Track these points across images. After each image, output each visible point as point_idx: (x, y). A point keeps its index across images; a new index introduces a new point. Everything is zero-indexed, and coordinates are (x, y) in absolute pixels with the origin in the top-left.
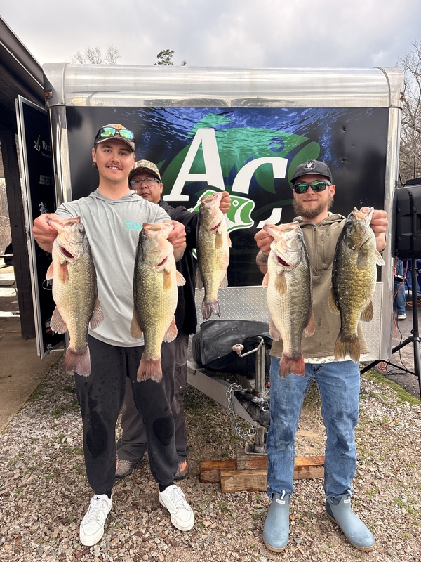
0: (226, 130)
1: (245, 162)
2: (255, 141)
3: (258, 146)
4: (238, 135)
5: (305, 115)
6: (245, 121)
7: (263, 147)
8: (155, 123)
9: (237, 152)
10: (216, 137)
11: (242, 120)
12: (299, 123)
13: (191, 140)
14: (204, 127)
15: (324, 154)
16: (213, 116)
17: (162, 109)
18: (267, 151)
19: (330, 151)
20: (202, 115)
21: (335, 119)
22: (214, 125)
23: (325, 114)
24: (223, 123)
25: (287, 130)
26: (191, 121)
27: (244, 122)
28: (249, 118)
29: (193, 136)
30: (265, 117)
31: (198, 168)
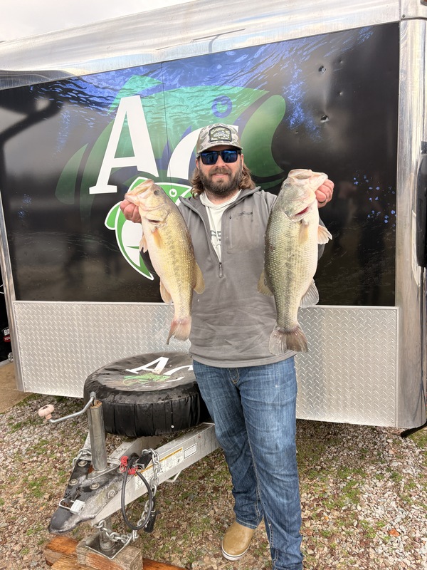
0: (153, 95)
1: (181, 135)
2: (192, 105)
3: (196, 111)
4: (170, 100)
5: (260, 57)
6: (177, 79)
7: (203, 113)
8: (73, 98)
9: (170, 124)
10: (143, 106)
11: (174, 79)
12: (253, 71)
13: (114, 114)
14: (128, 95)
15: (292, 112)
16: (138, 78)
17: (79, 78)
18: (209, 117)
19: (302, 107)
20: (124, 79)
21: (306, 56)
22: (139, 90)
23: (290, 51)
24: (150, 86)
25: (236, 83)
26: (112, 89)
27: (176, 81)
28: (182, 74)
29: (117, 109)
30: (203, 68)
31: (125, 150)
